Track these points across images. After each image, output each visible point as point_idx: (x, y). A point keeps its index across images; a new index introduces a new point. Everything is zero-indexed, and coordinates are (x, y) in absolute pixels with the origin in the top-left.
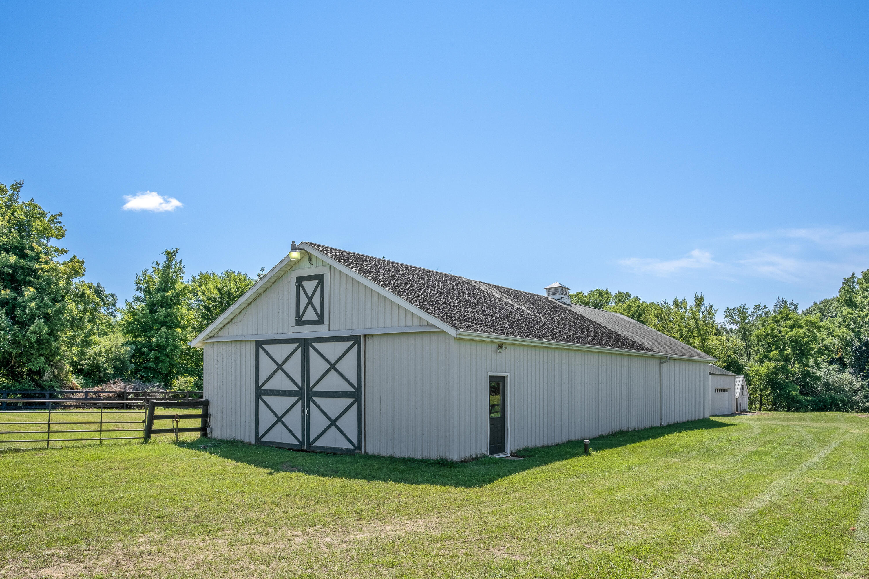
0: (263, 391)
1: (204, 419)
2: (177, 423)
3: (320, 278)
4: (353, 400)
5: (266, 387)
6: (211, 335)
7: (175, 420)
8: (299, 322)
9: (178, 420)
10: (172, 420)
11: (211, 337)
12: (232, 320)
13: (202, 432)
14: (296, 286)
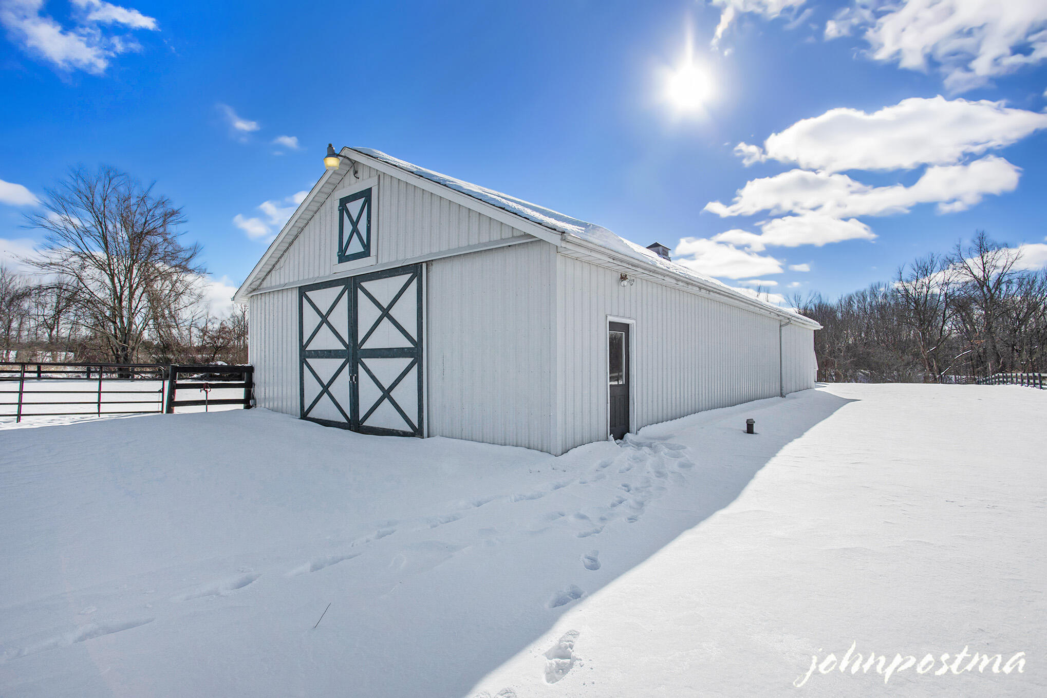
0: (307, 353)
1: (247, 389)
2: (207, 393)
3: (366, 194)
4: (411, 360)
5: (310, 347)
6: (253, 287)
7: (204, 390)
8: (343, 257)
9: (208, 390)
10: (199, 390)
11: (254, 290)
12: (274, 266)
13: (245, 405)
14: (339, 210)
